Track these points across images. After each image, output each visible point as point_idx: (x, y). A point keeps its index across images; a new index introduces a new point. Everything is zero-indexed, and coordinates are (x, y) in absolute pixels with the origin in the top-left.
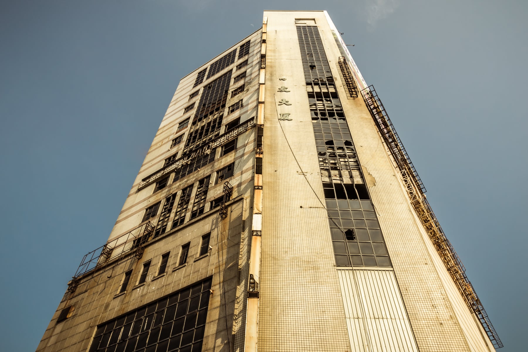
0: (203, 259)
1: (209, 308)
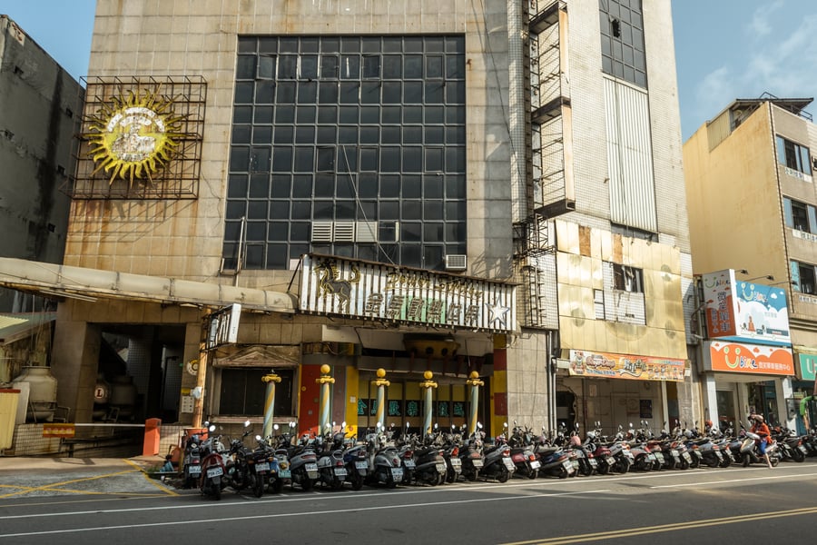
1: (468, 84)
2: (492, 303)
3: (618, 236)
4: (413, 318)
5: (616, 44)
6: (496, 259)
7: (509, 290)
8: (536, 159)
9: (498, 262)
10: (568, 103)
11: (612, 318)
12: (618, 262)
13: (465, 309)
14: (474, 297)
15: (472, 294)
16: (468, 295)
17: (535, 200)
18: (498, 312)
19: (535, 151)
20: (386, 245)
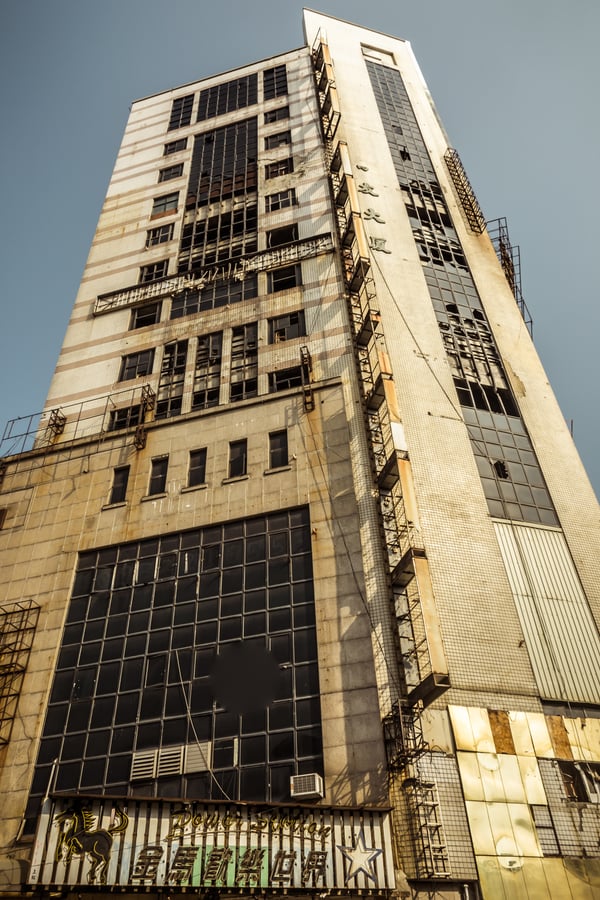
0: (282, 474)
1: (314, 556)
2: (349, 844)
3: (555, 718)
4: (214, 882)
5: (504, 485)
6: (363, 773)
7: (376, 822)
8: (404, 629)
9: (367, 777)
10: (422, 554)
11: (575, 852)
12: (564, 758)
13: (303, 859)
14: (318, 837)
15: (312, 833)
16: (307, 834)
17: (408, 682)
18: (360, 859)
19: (401, 618)
20: (221, 772)
